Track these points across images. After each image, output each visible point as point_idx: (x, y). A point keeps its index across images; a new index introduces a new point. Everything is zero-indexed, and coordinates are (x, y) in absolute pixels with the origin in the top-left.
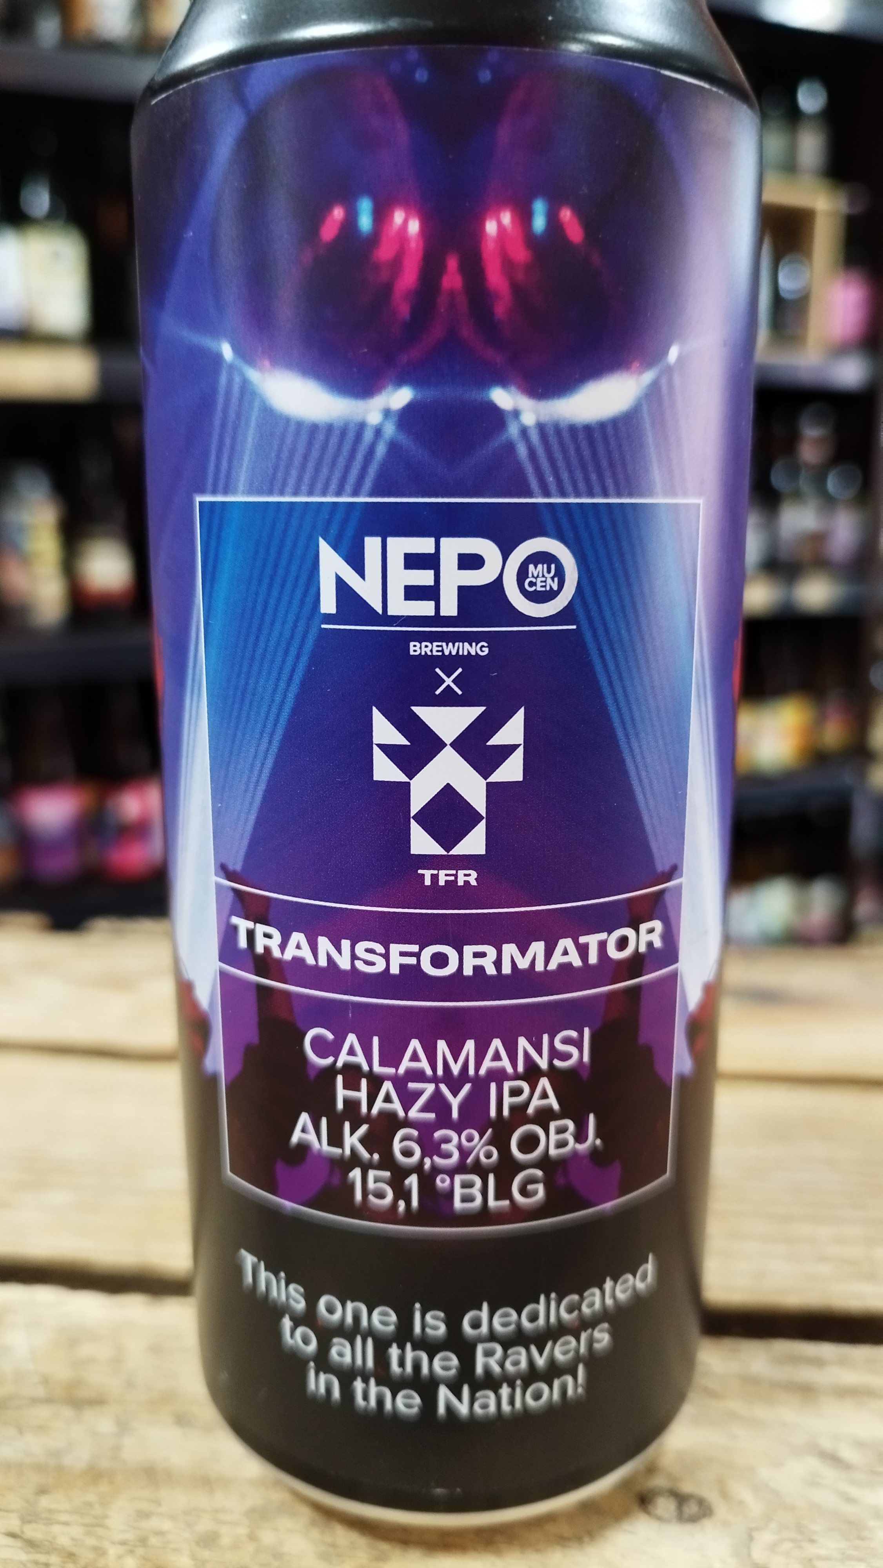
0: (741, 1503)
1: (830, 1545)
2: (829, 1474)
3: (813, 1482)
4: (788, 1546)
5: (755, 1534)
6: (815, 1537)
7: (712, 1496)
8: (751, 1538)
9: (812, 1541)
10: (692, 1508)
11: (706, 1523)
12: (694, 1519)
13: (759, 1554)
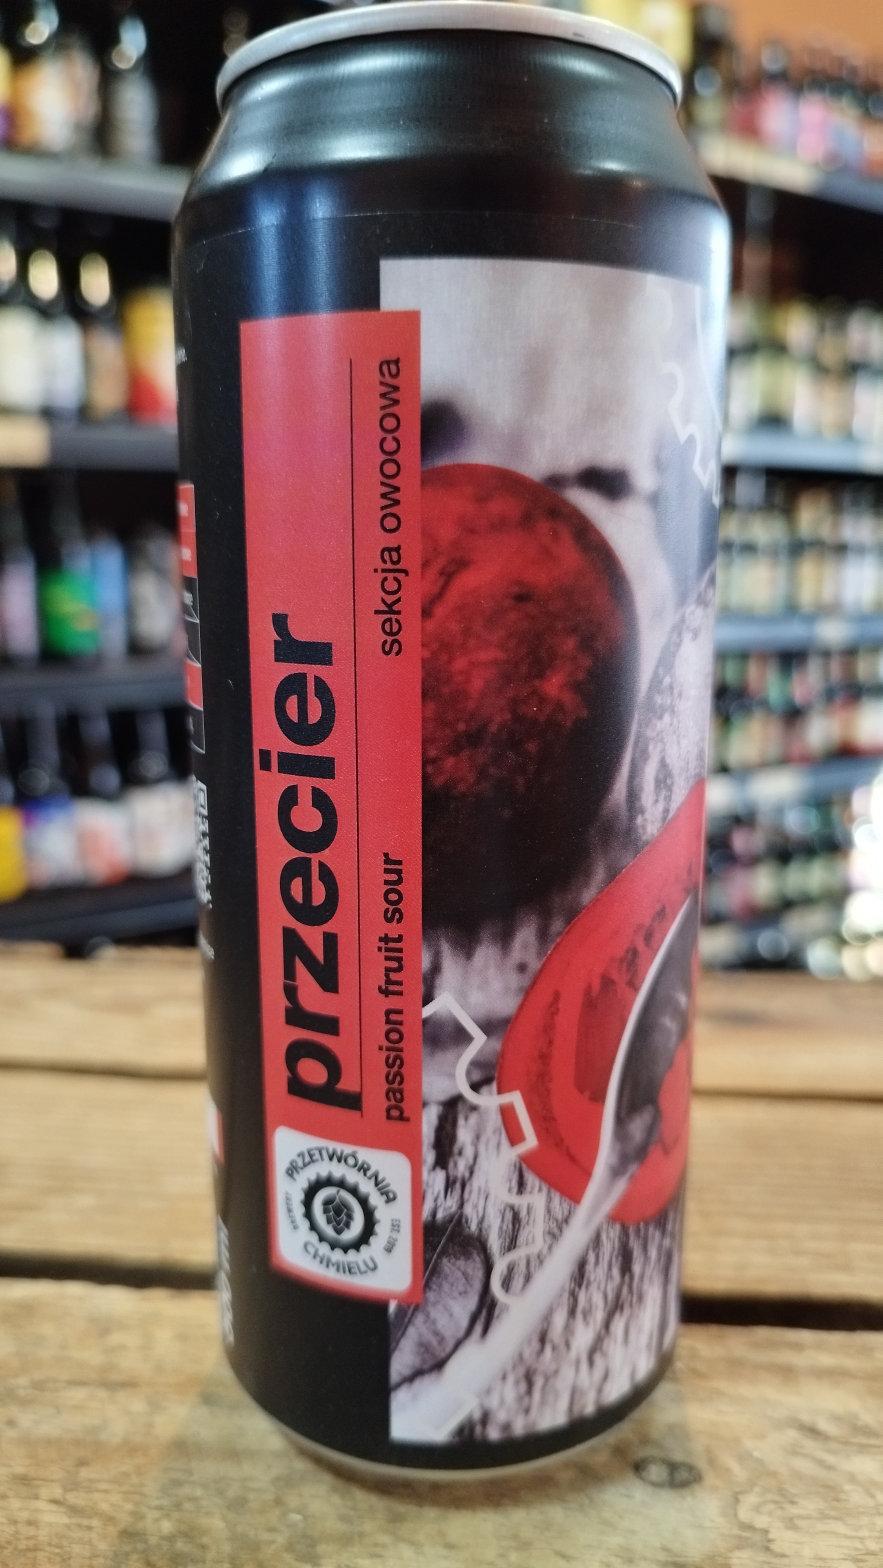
0: (728, 1470)
1: (809, 1506)
2: (810, 1445)
3: (794, 1451)
4: (771, 1507)
5: (741, 1497)
6: (796, 1499)
7: (701, 1464)
8: (737, 1501)
9: (793, 1503)
10: (683, 1475)
11: (696, 1487)
12: (684, 1485)
13: (744, 1514)
